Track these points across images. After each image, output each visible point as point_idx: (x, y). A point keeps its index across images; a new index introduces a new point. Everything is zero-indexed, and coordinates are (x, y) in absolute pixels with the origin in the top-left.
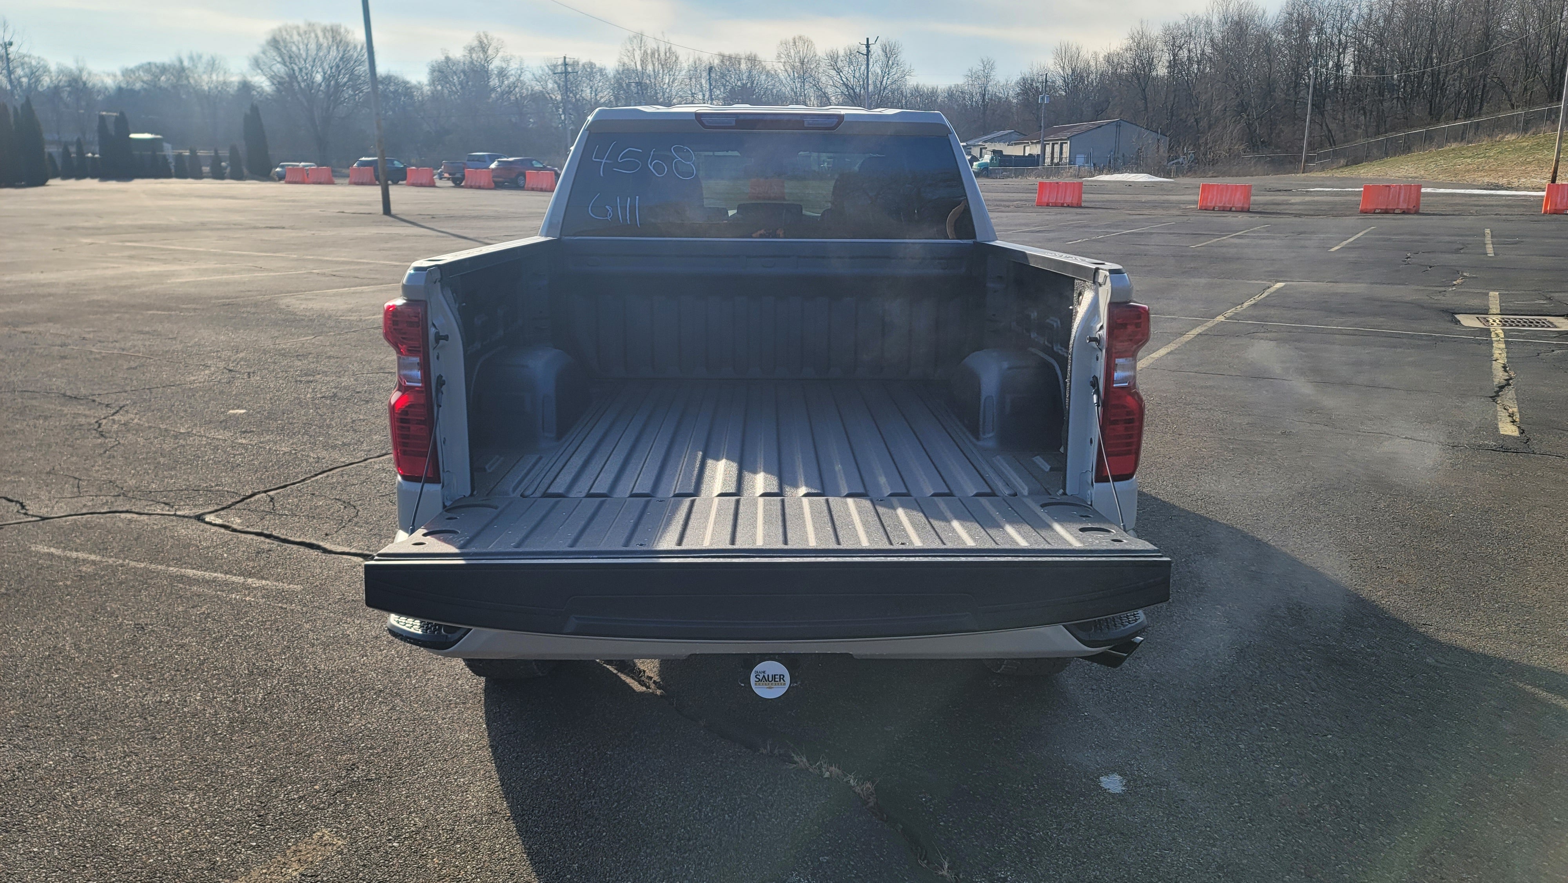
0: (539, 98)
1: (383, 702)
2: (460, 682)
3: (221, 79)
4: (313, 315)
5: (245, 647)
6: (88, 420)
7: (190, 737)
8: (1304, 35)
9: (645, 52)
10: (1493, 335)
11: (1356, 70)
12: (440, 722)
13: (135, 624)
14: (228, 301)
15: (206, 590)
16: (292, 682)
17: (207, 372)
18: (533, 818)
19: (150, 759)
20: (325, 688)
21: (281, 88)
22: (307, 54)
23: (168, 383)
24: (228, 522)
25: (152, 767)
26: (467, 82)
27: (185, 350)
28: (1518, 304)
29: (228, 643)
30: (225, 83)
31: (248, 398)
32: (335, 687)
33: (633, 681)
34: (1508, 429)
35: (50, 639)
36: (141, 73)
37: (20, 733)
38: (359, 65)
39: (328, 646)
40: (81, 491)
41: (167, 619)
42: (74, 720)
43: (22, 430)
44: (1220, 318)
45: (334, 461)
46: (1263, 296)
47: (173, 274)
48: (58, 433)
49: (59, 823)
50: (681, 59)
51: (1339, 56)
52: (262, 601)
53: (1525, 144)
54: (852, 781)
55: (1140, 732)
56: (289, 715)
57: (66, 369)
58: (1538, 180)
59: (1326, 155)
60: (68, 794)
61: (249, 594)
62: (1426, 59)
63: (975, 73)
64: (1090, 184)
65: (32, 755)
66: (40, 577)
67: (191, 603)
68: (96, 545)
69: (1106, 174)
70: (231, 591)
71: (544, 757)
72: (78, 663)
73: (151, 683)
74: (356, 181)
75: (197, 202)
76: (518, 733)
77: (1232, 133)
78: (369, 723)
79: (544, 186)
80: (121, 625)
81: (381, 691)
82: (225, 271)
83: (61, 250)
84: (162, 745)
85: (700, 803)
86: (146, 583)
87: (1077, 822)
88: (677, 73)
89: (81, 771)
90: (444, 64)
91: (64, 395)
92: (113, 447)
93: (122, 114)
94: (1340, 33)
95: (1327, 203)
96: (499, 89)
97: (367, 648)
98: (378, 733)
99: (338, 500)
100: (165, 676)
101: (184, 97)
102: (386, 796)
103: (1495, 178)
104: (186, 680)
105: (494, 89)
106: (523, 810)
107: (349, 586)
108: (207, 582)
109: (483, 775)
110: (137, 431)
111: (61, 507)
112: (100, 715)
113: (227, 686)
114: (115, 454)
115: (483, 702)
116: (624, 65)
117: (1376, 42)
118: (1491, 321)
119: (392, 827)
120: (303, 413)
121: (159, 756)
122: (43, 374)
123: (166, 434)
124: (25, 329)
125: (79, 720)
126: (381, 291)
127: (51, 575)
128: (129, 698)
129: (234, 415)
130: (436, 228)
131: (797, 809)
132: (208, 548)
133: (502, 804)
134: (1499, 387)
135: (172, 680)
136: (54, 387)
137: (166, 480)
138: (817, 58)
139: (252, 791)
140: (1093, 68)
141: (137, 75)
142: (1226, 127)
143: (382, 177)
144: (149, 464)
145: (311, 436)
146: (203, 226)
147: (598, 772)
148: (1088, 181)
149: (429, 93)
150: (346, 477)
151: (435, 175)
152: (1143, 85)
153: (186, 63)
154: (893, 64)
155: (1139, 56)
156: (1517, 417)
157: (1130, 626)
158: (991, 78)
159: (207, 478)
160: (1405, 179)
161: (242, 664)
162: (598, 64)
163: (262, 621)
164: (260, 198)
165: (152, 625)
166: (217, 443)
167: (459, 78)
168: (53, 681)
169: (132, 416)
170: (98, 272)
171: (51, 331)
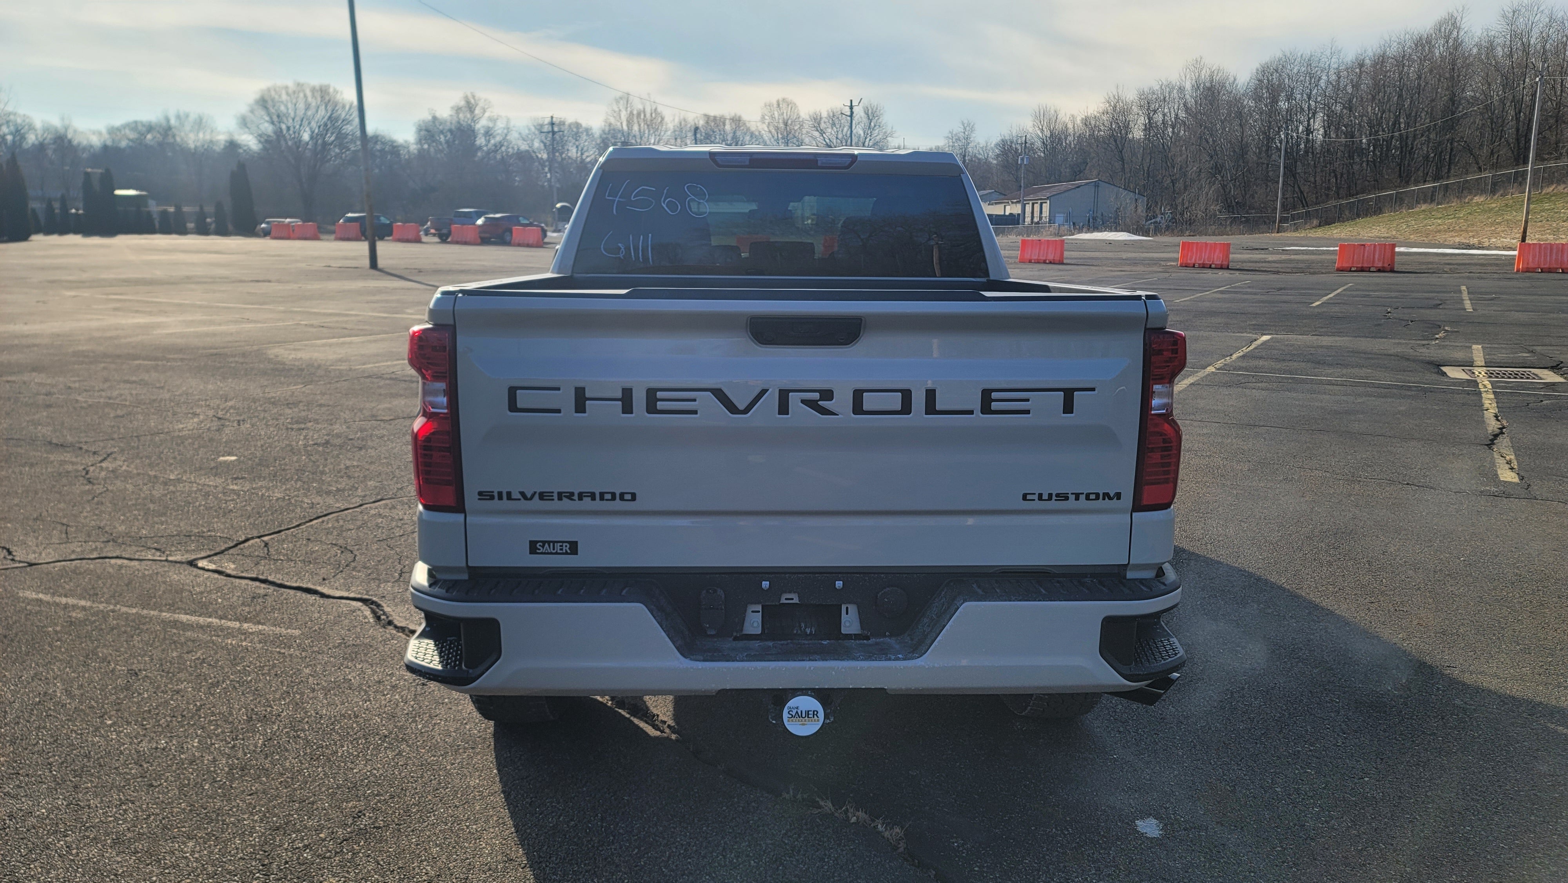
0: (526, 158)
1: (389, 748)
2: (468, 727)
3: (208, 137)
4: (302, 365)
5: (243, 692)
6: (75, 467)
7: (189, 785)
8: (1275, 100)
9: (631, 113)
10: (1480, 386)
11: (1326, 134)
12: (448, 767)
13: (128, 670)
14: (215, 351)
15: (200, 635)
16: (293, 728)
17: (196, 420)
18: (551, 866)
19: (147, 807)
20: (327, 734)
21: (268, 146)
22: (295, 113)
23: (156, 430)
24: (222, 567)
25: (149, 815)
26: (454, 141)
27: (172, 398)
28: (1501, 356)
29: (225, 688)
30: (211, 141)
31: (238, 446)
32: (337, 733)
33: (646, 725)
34: (1508, 476)
35: (40, 685)
36: (127, 131)
37: (10, 780)
38: (347, 124)
39: (329, 691)
40: (70, 537)
41: (162, 665)
42: (66, 767)
43: (8, 477)
44: (1211, 369)
45: (329, 506)
46: (1251, 348)
47: (159, 325)
48: (45, 480)
49: (53, 873)
50: (668, 119)
51: (1308, 121)
52: (259, 646)
53: (1494, 205)
54: (879, 826)
55: (1172, 775)
56: (290, 762)
57: (52, 418)
58: (1509, 240)
59: (1299, 216)
60: (62, 843)
61: (245, 639)
62: (1394, 124)
63: (956, 135)
64: (1071, 241)
65: (23, 803)
66: (29, 623)
67: (185, 649)
68: (86, 590)
69: (1086, 233)
70: (227, 636)
71: (558, 803)
72: (69, 709)
73: (146, 729)
74: (343, 236)
75: (181, 257)
76: (531, 778)
77: (1207, 194)
78: (375, 769)
79: (531, 242)
80: (113, 671)
81: (386, 736)
82: (211, 323)
83: (44, 302)
84: (159, 793)
85: (724, 849)
86: (139, 628)
87: (1116, 866)
88: (662, 134)
89: (75, 820)
90: (431, 123)
91: (50, 443)
92: (102, 493)
93: (108, 171)
94: (1309, 98)
95: (1303, 261)
96: (485, 148)
97: (370, 693)
98: (384, 779)
99: (335, 545)
100: (161, 722)
101: (170, 154)
102: (396, 844)
103: (1465, 238)
104: (183, 726)
105: (480, 148)
106: (540, 857)
107: (349, 630)
108: (202, 627)
109: (496, 821)
110: (125, 477)
111: (49, 553)
112: (94, 762)
113: (225, 733)
114: (104, 500)
115: (492, 747)
116: (610, 125)
117: (1344, 107)
118: (1477, 373)
119: (402, 877)
120: (295, 459)
121: (157, 804)
122: (28, 422)
123: (155, 481)
124: (9, 378)
125: (72, 767)
126: (370, 341)
127: (40, 621)
128: (124, 744)
129: (225, 462)
130: (423, 281)
131: (825, 855)
132: (202, 593)
133: (517, 851)
134: (1494, 435)
135: (168, 726)
136: (39, 435)
137: (157, 526)
138: (801, 120)
139: (255, 839)
140: (1071, 131)
141: (123, 132)
142: (1202, 187)
143: (369, 233)
144: (138, 510)
145: (304, 482)
146: (188, 280)
147: (615, 818)
148: (1068, 239)
149: (416, 152)
150: (341, 523)
151: (420, 231)
152: (1120, 146)
153: (173, 122)
154: (875, 126)
155: (1114, 120)
156: (1515, 464)
157: (1170, 659)
158: (971, 139)
159: (198, 524)
160: (1377, 239)
161: (240, 710)
162: (584, 123)
163: (260, 666)
164: (246, 253)
165: (145, 671)
166: (208, 489)
167: (446, 137)
168: (44, 728)
169: (121, 463)
170: (83, 324)
171: (36, 381)
